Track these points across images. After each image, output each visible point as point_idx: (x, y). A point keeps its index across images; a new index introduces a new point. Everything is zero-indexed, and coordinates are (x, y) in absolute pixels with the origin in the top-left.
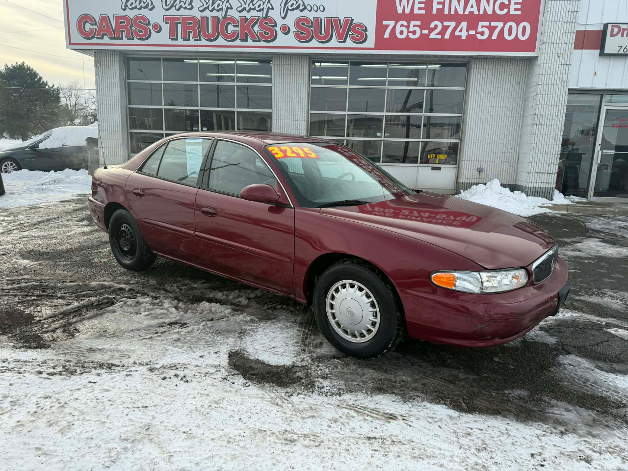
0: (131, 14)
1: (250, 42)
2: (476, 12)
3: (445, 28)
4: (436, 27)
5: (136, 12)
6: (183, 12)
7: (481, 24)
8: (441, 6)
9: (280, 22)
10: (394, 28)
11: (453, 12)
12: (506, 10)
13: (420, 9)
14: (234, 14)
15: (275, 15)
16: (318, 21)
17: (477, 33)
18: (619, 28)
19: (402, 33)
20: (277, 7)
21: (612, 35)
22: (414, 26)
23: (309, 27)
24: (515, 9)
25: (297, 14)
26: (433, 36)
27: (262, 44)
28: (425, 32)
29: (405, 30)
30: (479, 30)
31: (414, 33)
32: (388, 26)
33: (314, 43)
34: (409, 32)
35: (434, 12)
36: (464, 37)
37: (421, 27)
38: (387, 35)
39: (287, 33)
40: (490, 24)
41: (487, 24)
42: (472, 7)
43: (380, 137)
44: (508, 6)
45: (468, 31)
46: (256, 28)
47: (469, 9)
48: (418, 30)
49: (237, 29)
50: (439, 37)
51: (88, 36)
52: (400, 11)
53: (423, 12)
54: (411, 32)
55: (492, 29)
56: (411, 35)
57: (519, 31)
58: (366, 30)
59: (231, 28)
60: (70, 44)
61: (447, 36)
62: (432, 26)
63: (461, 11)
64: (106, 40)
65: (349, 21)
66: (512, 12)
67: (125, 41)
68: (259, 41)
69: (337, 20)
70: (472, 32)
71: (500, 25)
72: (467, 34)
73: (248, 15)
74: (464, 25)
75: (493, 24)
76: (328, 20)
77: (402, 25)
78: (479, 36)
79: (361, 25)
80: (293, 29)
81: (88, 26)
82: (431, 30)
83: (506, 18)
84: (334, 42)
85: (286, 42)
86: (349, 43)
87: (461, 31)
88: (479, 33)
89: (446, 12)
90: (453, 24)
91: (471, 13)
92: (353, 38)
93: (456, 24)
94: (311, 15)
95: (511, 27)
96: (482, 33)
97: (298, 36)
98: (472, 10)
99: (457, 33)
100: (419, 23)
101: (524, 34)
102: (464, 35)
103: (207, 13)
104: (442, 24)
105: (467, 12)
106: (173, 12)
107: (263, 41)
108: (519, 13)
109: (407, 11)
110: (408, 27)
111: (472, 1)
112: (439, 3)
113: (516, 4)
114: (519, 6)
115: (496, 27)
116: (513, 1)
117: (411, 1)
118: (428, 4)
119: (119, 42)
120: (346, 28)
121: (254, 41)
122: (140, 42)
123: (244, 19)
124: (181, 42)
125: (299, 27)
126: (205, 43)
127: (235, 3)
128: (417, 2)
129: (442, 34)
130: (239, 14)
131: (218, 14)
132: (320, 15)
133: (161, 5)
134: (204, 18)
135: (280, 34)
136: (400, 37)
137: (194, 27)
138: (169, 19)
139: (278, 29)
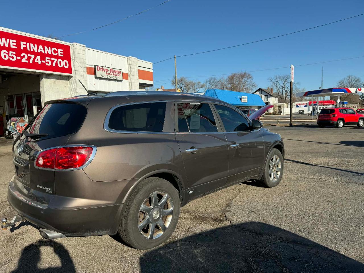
2: (43, 52)
3: (29, 58)
4: (24, 56)
7: (47, 58)
8: (25, 46)
11: (32, 50)
12: (57, 54)
13: (14, 45)
17: (45, 62)
18: (99, 67)
19: (5, 56)
21: (98, 70)
22: (12, 54)
26: (24, 60)
28: (19, 58)
29: (7, 55)
30: (47, 61)
31: (13, 58)
34: (9, 57)
35: (22, 48)
37: (17, 55)
40: (51, 59)
41: (50, 58)
42: (41, 49)
44: (57, 52)
45: (41, 60)
48: (15, 56)
50: (27, 62)
52: (2, 45)
53: (16, 47)
54: (10, 57)
55: (52, 62)
57: (63, 64)
61: (31, 62)
62: (22, 55)
63: (36, 51)
66: (60, 55)
70: (43, 62)
71: (55, 60)
72: (41, 62)
74: (39, 57)
75: (52, 59)
77: (5, 53)
78: (47, 64)
82: (22, 58)
83: (58, 57)
87: (38, 60)
88: (47, 62)
89: (28, 49)
90: (33, 56)
91: (41, 52)
93: (35, 56)
95: (60, 62)
96: (48, 63)
98: (41, 51)
99: (36, 61)
100: (14, 53)
101: (66, 65)
102: (39, 62)
104: (27, 55)
105: (39, 52)
108: (62, 56)
109: (7, 45)
110: (8, 54)
111: (41, 47)
112: (24, 44)
113: (60, 51)
114: (62, 53)
115: (54, 61)
116: (59, 50)
117: (8, 40)
118: (18, 45)
128: (12, 42)
129: (28, 60)
136: (5, 59)
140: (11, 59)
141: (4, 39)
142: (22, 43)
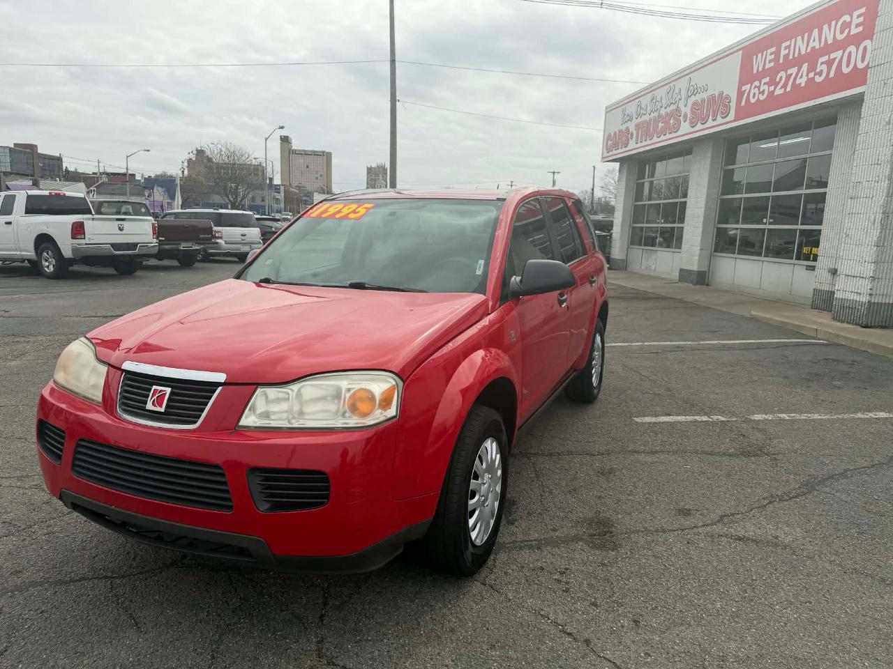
0: (624, 127)
1: (668, 136)
2: (817, 47)
3: (788, 77)
4: (781, 78)
5: (626, 125)
6: (646, 118)
7: (822, 60)
8: (787, 51)
9: (683, 110)
10: (750, 91)
11: (796, 55)
12: (847, 31)
13: (770, 62)
14: (663, 111)
15: (682, 104)
16: (703, 101)
17: (815, 74)
20: (684, 97)
22: (765, 84)
23: (698, 110)
24: (857, 26)
25: (693, 99)
26: (779, 91)
27: (674, 135)
28: (772, 88)
29: (756, 91)
30: (818, 70)
31: (763, 93)
32: (745, 91)
33: (699, 126)
34: (760, 93)
35: (781, 61)
36: (803, 85)
37: (769, 84)
38: (743, 104)
39: (685, 122)
40: (829, 57)
41: (825, 58)
42: (814, 40)
43: (766, 224)
44: (849, 25)
45: (807, 75)
46: (672, 121)
47: (811, 45)
48: (766, 87)
49: (663, 125)
50: (782, 91)
51: (609, 150)
52: (755, 71)
53: (772, 64)
55: (829, 63)
56: (761, 95)
57: (857, 57)
58: (730, 102)
59: (661, 125)
60: (602, 158)
61: (789, 89)
62: (778, 80)
63: (803, 52)
64: (614, 152)
65: (721, 94)
66: (854, 31)
67: (620, 151)
68: (671, 133)
69: (713, 97)
70: (811, 75)
71: (838, 54)
72: (806, 79)
73: (669, 110)
74: (805, 67)
75: (833, 56)
76: (708, 99)
78: (818, 79)
79: (728, 98)
80: (689, 115)
81: (610, 142)
82: (776, 84)
83: (846, 43)
84: (710, 123)
85: (686, 131)
86: (719, 120)
87: (801, 77)
88: (817, 74)
89: (791, 57)
90: (794, 71)
91: (813, 49)
92: (722, 113)
94: (698, 98)
95: (850, 54)
96: (820, 74)
97: (691, 122)
98: (813, 45)
99: (798, 82)
100: (767, 80)
101: (863, 59)
102: (803, 81)
103: (652, 115)
104: (786, 73)
105: (809, 50)
106: (640, 120)
107: (675, 132)
108: (860, 29)
109: (760, 69)
110: (759, 88)
111: (816, 32)
112: (786, 48)
113: (859, 16)
114: (861, 19)
115: (835, 59)
116: (856, 13)
117: (765, 52)
118: (777, 53)
119: (618, 152)
120: (718, 104)
121: (669, 133)
122: (624, 149)
123: (667, 114)
124: (639, 145)
125: (692, 112)
126: (648, 142)
127: (664, 101)
128: (769, 54)
129: (785, 86)
130: (666, 110)
131: (656, 114)
132: (705, 95)
133: (635, 116)
134: (650, 120)
135: (682, 122)
136: (753, 101)
137: (645, 130)
138: (637, 126)
139: (681, 118)
140: (762, 97)
141: (760, 55)
142: (784, 45)
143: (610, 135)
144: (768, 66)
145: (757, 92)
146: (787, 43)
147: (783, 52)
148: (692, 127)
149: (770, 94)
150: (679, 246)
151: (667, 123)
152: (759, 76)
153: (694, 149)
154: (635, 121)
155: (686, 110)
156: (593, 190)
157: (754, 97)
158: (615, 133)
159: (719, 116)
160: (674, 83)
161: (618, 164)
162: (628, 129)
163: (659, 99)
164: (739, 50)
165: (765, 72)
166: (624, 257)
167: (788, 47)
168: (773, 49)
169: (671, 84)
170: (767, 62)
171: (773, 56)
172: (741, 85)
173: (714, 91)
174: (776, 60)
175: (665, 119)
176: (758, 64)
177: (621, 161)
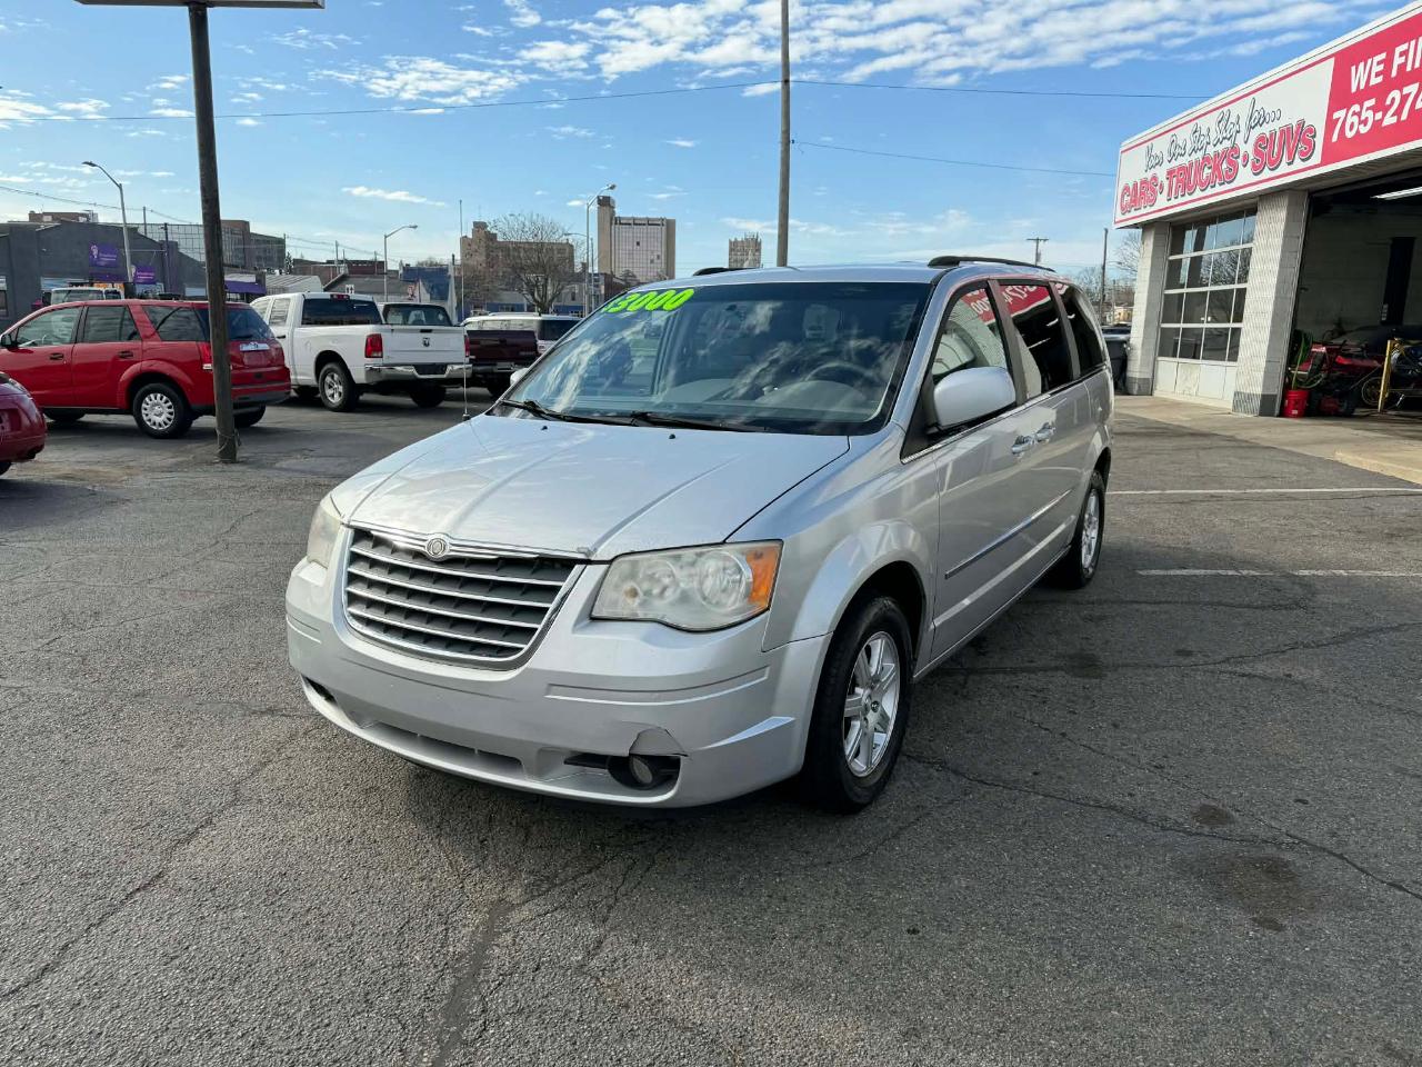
0: (1149, 175)
1: (1218, 189)
3: (1404, 98)
4: (1393, 99)
5: (1153, 171)
6: (1184, 161)
8: (1403, 59)
9: (1243, 148)
10: (1345, 118)
13: (1377, 75)
14: (1211, 151)
15: (1240, 139)
16: (1273, 134)
19: (1352, 127)
20: (1243, 129)
22: (1368, 109)
23: (1264, 148)
25: (1257, 132)
26: (1390, 120)
27: (1227, 187)
28: (1379, 116)
29: (1355, 119)
31: (1365, 122)
32: (1338, 119)
33: (1267, 173)
34: (1360, 122)
35: (1394, 73)
37: (1375, 109)
38: (1334, 139)
39: (1245, 166)
46: (1224, 166)
48: (1370, 113)
49: (1210, 171)
50: (1394, 120)
51: (1125, 210)
52: (1354, 89)
53: (1380, 79)
54: (1362, 122)
56: (1362, 126)
58: (1314, 136)
59: (1207, 171)
60: (1115, 223)
61: (1404, 116)
62: (1388, 102)
64: (1133, 213)
65: (1301, 124)
67: (1143, 211)
68: (1223, 184)
69: (1290, 129)
73: (1220, 148)
76: (1282, 132)
77: (1354, 113)
79: (1312, 131)
80: (1251, 157)
81: (1125, 199)
82: (1385, 110)
84: (1283, 168)
85: (1247, 181)
86: (1298, 164)
89: (1409, 69)
90: (1412, 89)
92: (1302, 154)
93: (1419, 87)
94: (1266, 129)
97: (1254, 166)
99: (1418, 105)
100: (1371, 102)
103: (1194, 156)
104: (1401, 91)
106: (1175, 164)
107: (1229, 183)
109: (1362, 87)
110: (1359, 114)
112: (1401, 55)
117: (1369, 61)
118: (1388, 62)
119: (1138, 213)
120: (1297, 138)
121: (1221, 184)
122: (1149, 209)
123: (1217, 155)
124: (1174, 202)
125: (1257, 152)
126: (1187, 198)
127: (1213, 136)
128: (1376, 63)
129: (1398, 112)
130: (1214, 149)
131: (1200, 155)
132: (1276, 126)
133: (1166, 158)
134: (1191, 165)
135: (1241, 167)
136: (1349, 134)
137: (1183, 179)
138: (1170, 173)
139: (1240, 161)
140: (1364, 130)
141: (1361, 65)
142: (1399, 50)
143: (1126, 188)
144: (1375, 81)
145: (1357, 120)
146: (1403, 47)
147: (1398, 61)
148: (1255, 174)
149: (1377, 124)
150: (1234, 357)
151: (1217, 168)
152: (1361, 97)
153: (1260, 208)
154: (1166, 166)
155: (1247, 148)
156: (1104, 268)
157: (1351, 129)
158: (1135, 185)
159: (1297, 160)
160: (1229, 107)
161: (1141, 230)
162: (1155, 178)
163: (1204, 132)
164: (1330, 57)
165: (1368, 92)
166: (1149, 376)
167: (1405, 53)
168: (1383, 56)
169: (1225, 109)
170: (1373, 74)
171: (1381, 67)
172: (1331, 110)
173: (1290, 119)
174: (1386, 72)
175: (1214, 162)
176: (1359, 77)
177: (1146, 226)
